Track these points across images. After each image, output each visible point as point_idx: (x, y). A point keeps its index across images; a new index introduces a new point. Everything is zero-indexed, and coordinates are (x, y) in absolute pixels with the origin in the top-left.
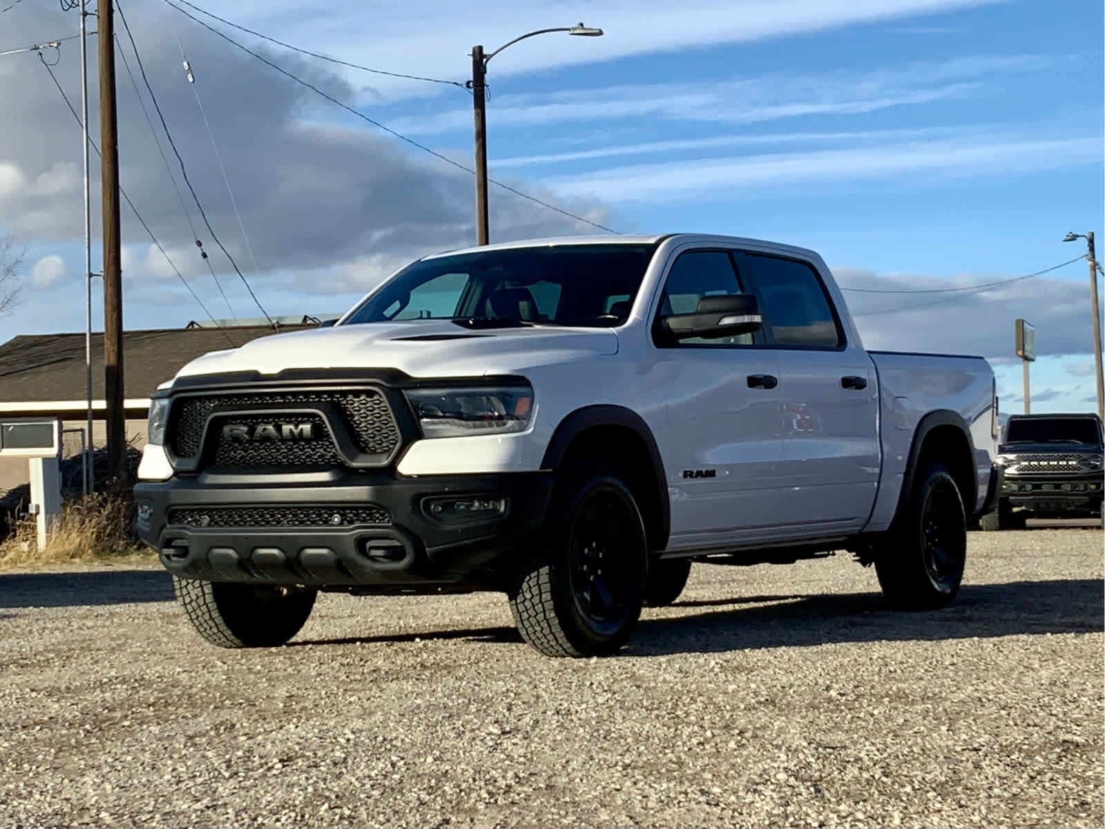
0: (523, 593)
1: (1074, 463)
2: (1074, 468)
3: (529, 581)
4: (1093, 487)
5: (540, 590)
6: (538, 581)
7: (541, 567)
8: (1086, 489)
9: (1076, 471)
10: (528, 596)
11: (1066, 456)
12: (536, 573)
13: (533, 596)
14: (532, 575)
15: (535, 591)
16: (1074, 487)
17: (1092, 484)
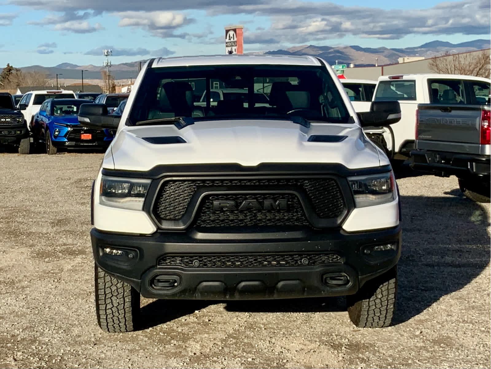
0: (376, 295)
1: (9, 120)
2: (8, 122)
3: (381, 287)
4: (19, 132)
5: (388, 293)
6: (388, 287)
7: (391, 279)
8: (15, 133)
9: (10, 124)
10: (380, 296)
11: (5, 116)
12: (387, 283)
13: (383, 296)
14: (385, 284)
15: (385, 293)
16: (10, 132)
17: (18, 131)
